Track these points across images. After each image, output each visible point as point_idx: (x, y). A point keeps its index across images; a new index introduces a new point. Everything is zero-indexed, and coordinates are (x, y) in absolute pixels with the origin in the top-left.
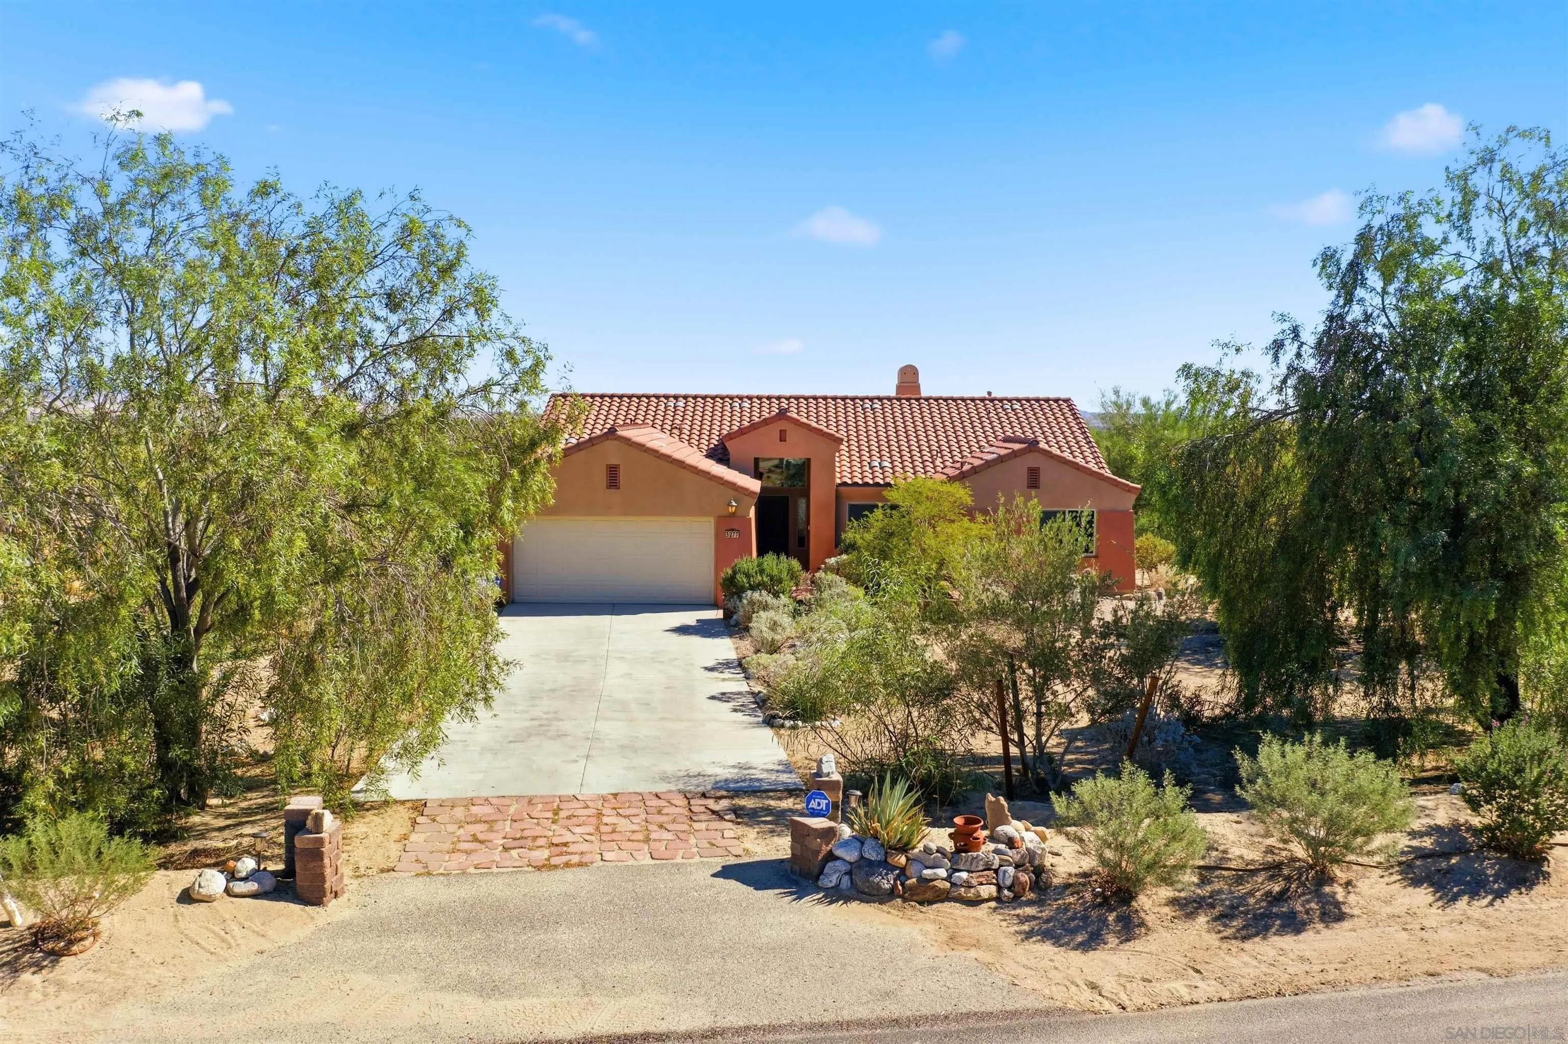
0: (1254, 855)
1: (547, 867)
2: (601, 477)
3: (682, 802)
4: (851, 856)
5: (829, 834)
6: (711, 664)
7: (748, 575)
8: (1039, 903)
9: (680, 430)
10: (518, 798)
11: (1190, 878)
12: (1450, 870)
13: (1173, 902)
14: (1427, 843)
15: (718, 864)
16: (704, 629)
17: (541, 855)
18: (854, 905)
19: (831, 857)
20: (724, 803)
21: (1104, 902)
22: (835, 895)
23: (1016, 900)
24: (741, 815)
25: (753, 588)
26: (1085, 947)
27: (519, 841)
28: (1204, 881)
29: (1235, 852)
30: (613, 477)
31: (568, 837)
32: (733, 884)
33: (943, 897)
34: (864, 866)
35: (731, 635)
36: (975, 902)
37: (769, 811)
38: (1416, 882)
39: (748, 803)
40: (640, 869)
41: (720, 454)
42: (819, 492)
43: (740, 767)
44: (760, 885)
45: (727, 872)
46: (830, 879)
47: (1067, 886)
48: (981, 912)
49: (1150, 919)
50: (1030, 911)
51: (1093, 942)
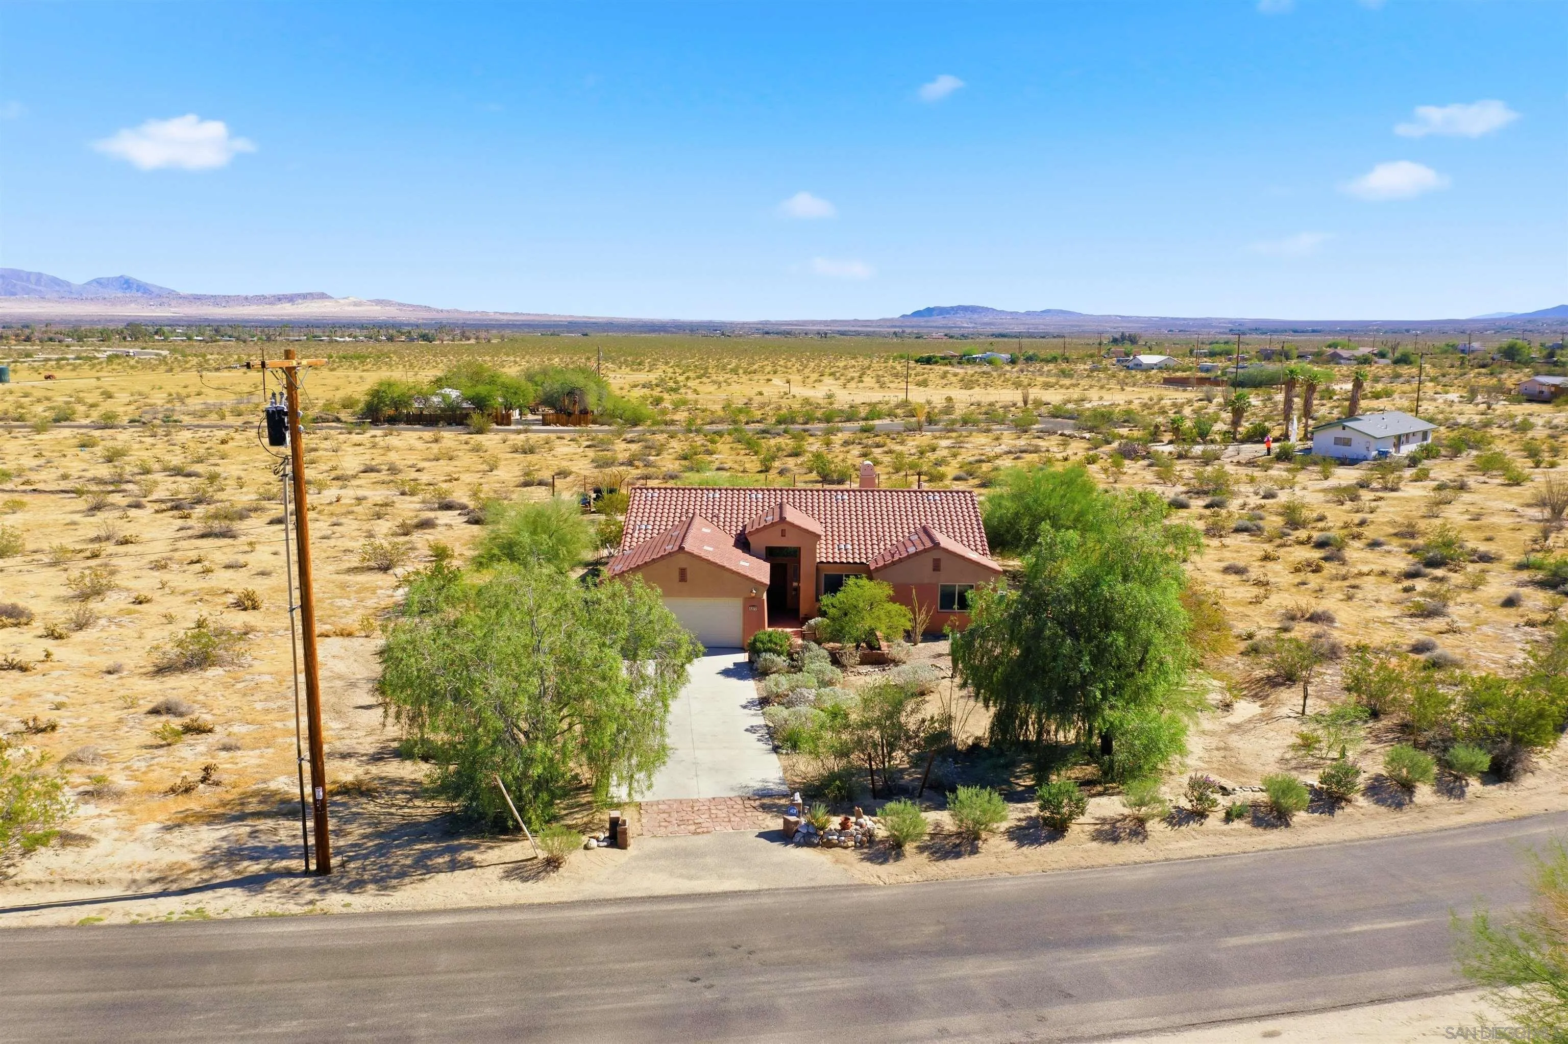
0: (954, 829)
1: (695, 833)
2: (676, 575)
3: (740, 802)
4: (805, 831)
5: (797, 823)
6: (744, 703)
7: (762, 642)
8: (869, 847)
9: (718, 517)
10: (675, 800)
11: (927, 838)
12: (1029, 834)
13: (918, 847)
14: (1024, 823)
15: (757, 831)
16: (737, 672)
17: (692, 828)
18: (805, 849)
19: (797, 831)
20: (758, 803)
21: (893, 848)
22: (798, 845)
23: (861, 847)
24: (765, 808)
25: (765, 651)
26: (881, 863)
27: (682, 822)
28: (932, 839)
29: (947, 827)
30: (683, 575)
31: (700, 820)
32: (762, 840)
33: (835, 846)
34: (809, 835)
35: (753, 678)
36: (846, 848)
37: (775, 805)
38: (1012, 840)
39: (766, 801)
40: (729, 834)
41: (743, 543)
42: (806, 568)
43: (764, 781)
44: (772, 840)
45: (761, 835)
46: (798, 838)
47: (881, 841)
48: (848, 851)
49: (907, 854)
50: (866, 850)
51: (885, 861)
